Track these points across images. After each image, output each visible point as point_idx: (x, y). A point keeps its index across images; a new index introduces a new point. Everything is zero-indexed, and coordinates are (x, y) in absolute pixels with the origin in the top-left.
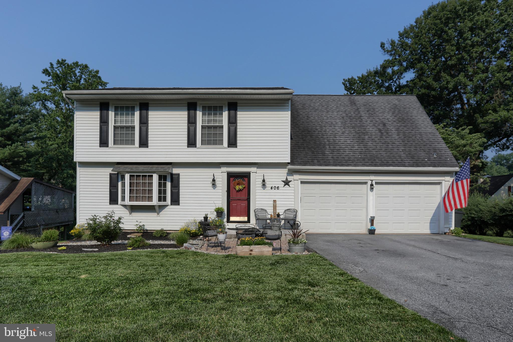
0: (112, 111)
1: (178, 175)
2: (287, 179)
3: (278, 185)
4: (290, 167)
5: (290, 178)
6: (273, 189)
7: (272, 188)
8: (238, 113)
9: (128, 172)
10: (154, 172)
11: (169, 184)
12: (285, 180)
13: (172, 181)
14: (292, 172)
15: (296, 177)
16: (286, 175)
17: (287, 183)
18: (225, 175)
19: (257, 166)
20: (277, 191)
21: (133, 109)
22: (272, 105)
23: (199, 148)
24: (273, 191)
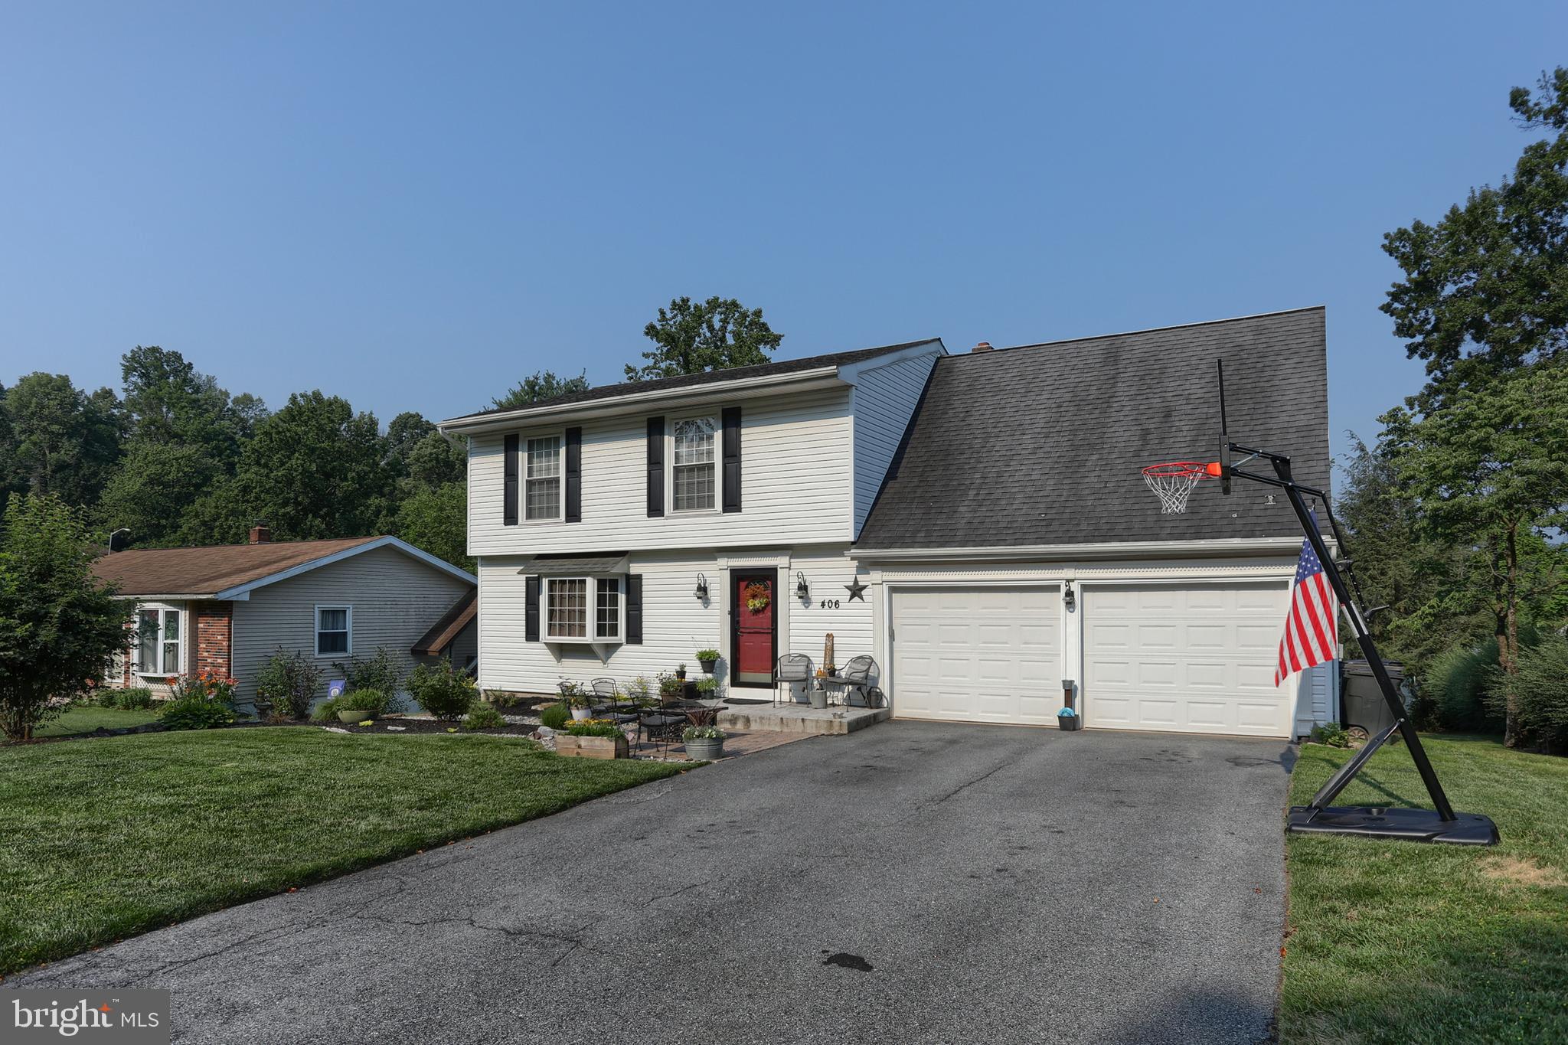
0: (523, 451)
1: (639, 577)
2: (856, 581)
3: (837, 598)
4: (854, 551)
5: (863, 580)
6: (826, 607)
7: (823, 604)
8: (743, 431)
9: (547, 576)
10: (588, 574)
11: (622, 598)
12: (852, 584)
13: (628, 593)
14: (867, 565)
15: (876, 576)
16: (854, 571)
17: (856, 591)
18: (726, 576)
19: (790, 552)
20: (834, 611)
21: (556, 443)
22: (816, 403)
23: (668, 518)
24: (826, 611)
